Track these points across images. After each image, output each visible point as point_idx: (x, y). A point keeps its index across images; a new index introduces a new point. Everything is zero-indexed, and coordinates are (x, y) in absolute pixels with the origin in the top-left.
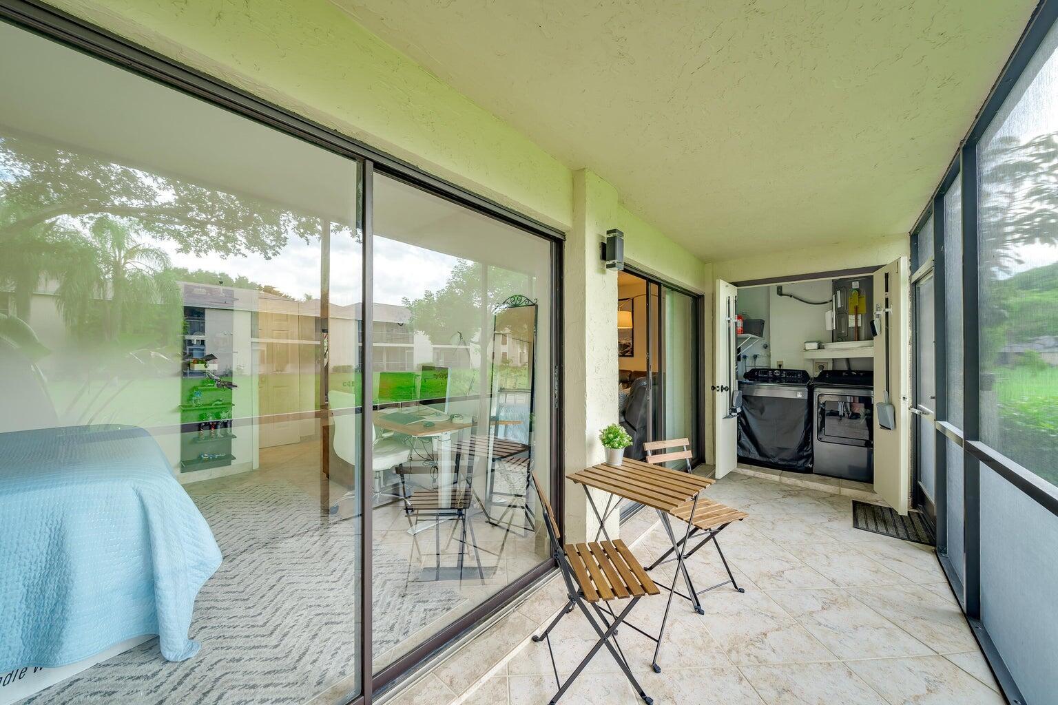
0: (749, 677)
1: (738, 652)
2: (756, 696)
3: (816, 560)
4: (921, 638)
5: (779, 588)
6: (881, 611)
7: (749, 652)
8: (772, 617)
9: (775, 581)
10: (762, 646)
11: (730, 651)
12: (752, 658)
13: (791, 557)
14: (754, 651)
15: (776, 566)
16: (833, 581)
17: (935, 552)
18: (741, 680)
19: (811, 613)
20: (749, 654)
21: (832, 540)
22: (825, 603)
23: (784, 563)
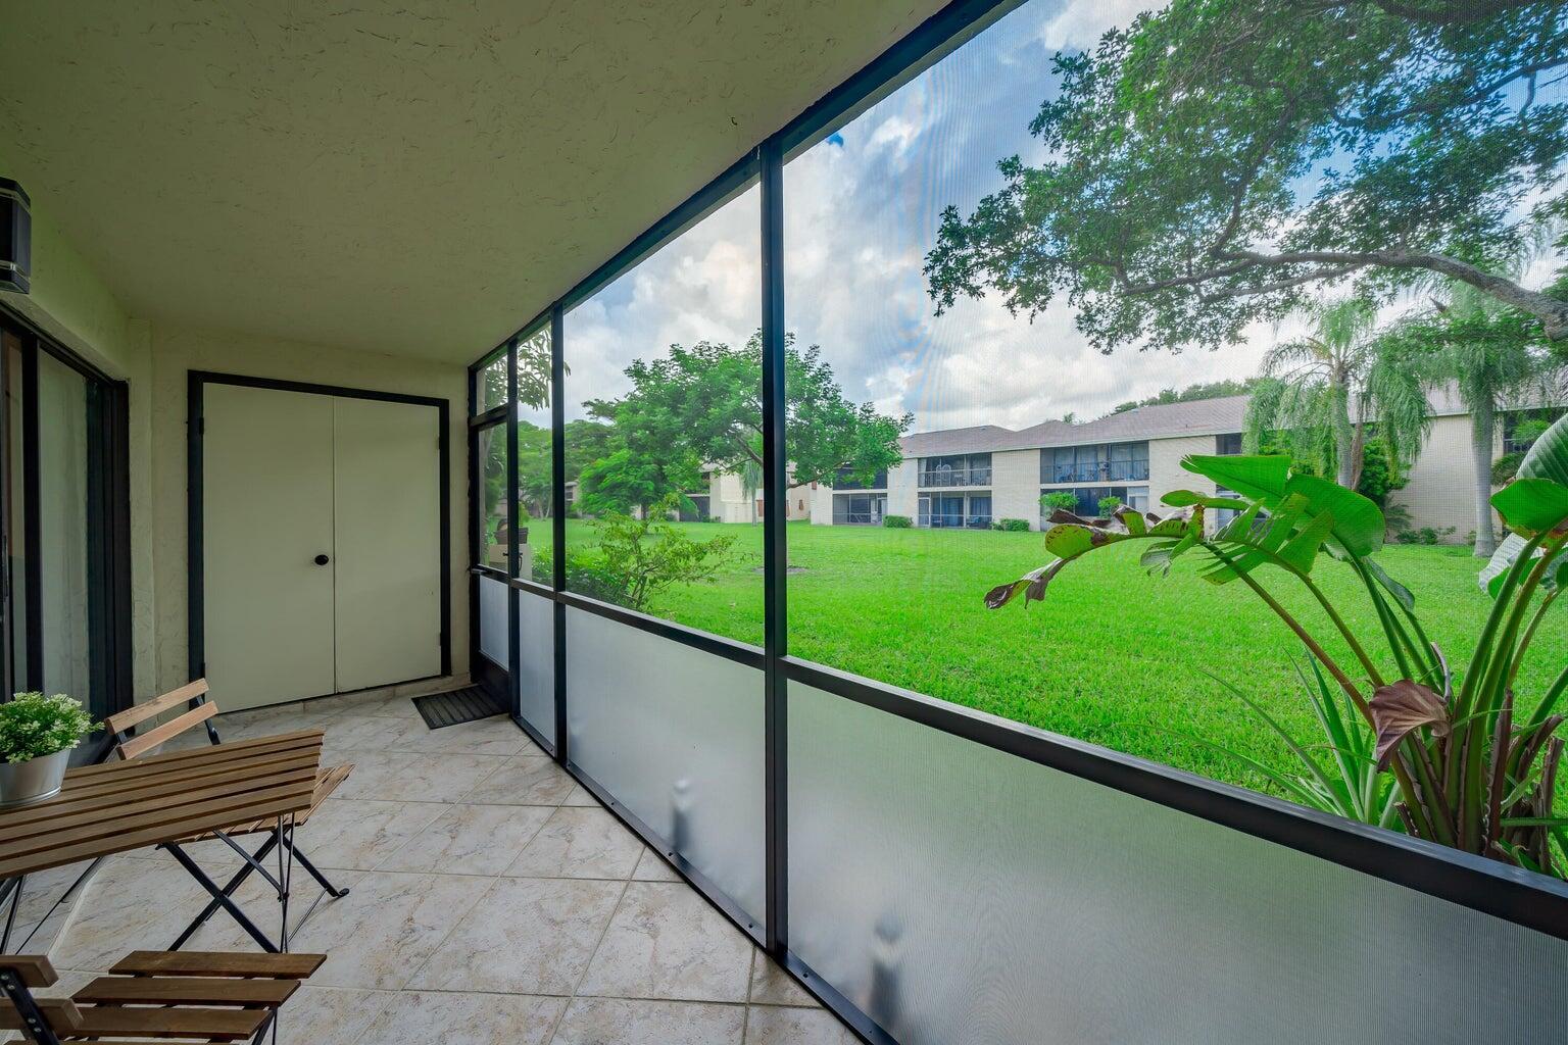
0: (424, 985)
1: (391, 972)
2: (446, 996)
3: (413, 790)
4: (542, 802)
5: (391, 851)
6: (502, 801)
7: (405, 957)
8: (406, 893)
9: (381, 848)
10: (415, 936)
11: (380, 981)
12: (414, 960)
13: (380, 804)
14: (408, 951)
15: (370, 827)
16: (444, 802)
17: (510, 717)
18: (417, 998)
19: (444, 852)
20: (408, 960)
21: (416, 756)
22: (451, 831)
23: (379, 818)
